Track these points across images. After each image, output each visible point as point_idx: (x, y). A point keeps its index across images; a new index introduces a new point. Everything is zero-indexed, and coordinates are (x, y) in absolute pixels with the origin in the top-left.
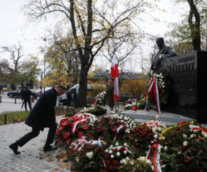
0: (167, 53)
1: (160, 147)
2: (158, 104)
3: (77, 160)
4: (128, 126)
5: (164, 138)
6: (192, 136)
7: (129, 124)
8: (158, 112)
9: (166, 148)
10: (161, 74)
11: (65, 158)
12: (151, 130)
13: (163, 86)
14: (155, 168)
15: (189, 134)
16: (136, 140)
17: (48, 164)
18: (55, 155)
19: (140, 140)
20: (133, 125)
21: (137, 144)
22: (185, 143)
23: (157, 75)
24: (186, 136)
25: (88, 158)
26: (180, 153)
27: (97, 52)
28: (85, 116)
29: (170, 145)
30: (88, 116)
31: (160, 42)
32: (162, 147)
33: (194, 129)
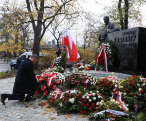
0: (112, 28)
1: (120, 93)
2: (106, 66)
3: (61, 105)
4: (91, 80)
5: (122, 87)
6: (144, 84)
7: (92, 79)
8: (106, 71)
9: (125, 94)
10: (108, 44)
11: (47, 106)
12: (112, 82)
13: (110, 53)
14: (122, 106)
15: (141, 83)
16: (103, 89)
17: (35, 110)
18: (37, 104)
19: (106, 89)
20: (95, 79)
21: (103, 92)
22: (140, 89)
23: (105, 44)
24: (139, 85)
25: (71, 103)
26: (140, 95)
27: (48, 26)
28: (54, 74)
29: (128, 92)
30: (57, 74)
31: (106, 19)
32: (122, 93)
33: (143, 80)
